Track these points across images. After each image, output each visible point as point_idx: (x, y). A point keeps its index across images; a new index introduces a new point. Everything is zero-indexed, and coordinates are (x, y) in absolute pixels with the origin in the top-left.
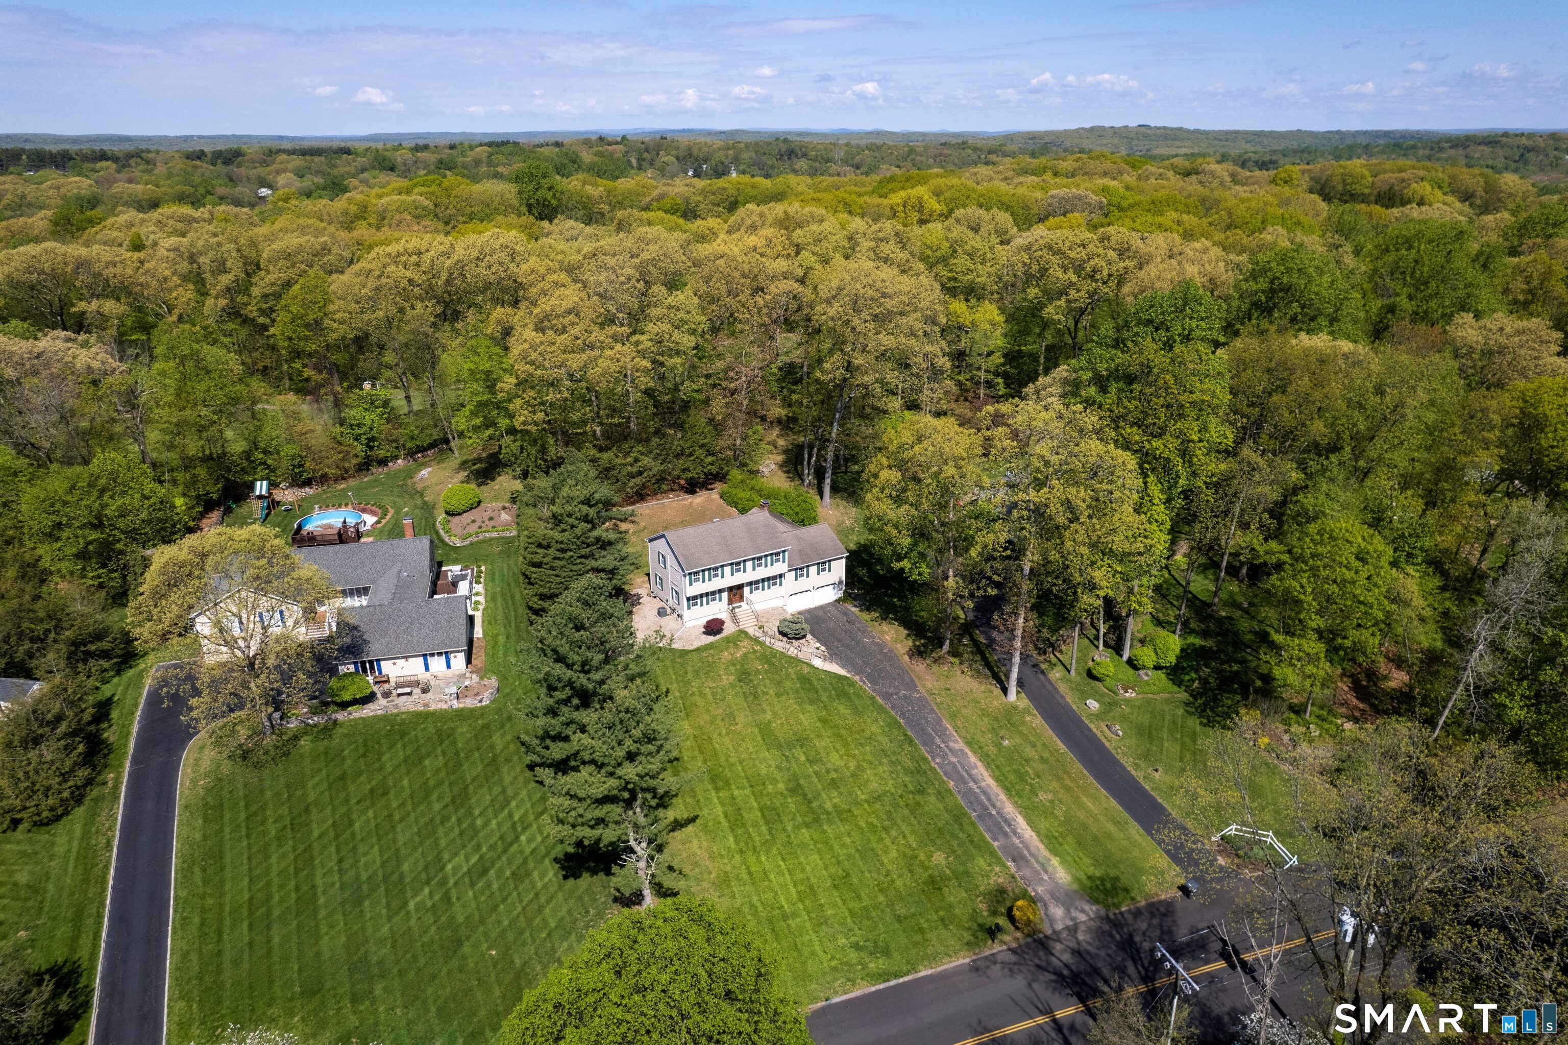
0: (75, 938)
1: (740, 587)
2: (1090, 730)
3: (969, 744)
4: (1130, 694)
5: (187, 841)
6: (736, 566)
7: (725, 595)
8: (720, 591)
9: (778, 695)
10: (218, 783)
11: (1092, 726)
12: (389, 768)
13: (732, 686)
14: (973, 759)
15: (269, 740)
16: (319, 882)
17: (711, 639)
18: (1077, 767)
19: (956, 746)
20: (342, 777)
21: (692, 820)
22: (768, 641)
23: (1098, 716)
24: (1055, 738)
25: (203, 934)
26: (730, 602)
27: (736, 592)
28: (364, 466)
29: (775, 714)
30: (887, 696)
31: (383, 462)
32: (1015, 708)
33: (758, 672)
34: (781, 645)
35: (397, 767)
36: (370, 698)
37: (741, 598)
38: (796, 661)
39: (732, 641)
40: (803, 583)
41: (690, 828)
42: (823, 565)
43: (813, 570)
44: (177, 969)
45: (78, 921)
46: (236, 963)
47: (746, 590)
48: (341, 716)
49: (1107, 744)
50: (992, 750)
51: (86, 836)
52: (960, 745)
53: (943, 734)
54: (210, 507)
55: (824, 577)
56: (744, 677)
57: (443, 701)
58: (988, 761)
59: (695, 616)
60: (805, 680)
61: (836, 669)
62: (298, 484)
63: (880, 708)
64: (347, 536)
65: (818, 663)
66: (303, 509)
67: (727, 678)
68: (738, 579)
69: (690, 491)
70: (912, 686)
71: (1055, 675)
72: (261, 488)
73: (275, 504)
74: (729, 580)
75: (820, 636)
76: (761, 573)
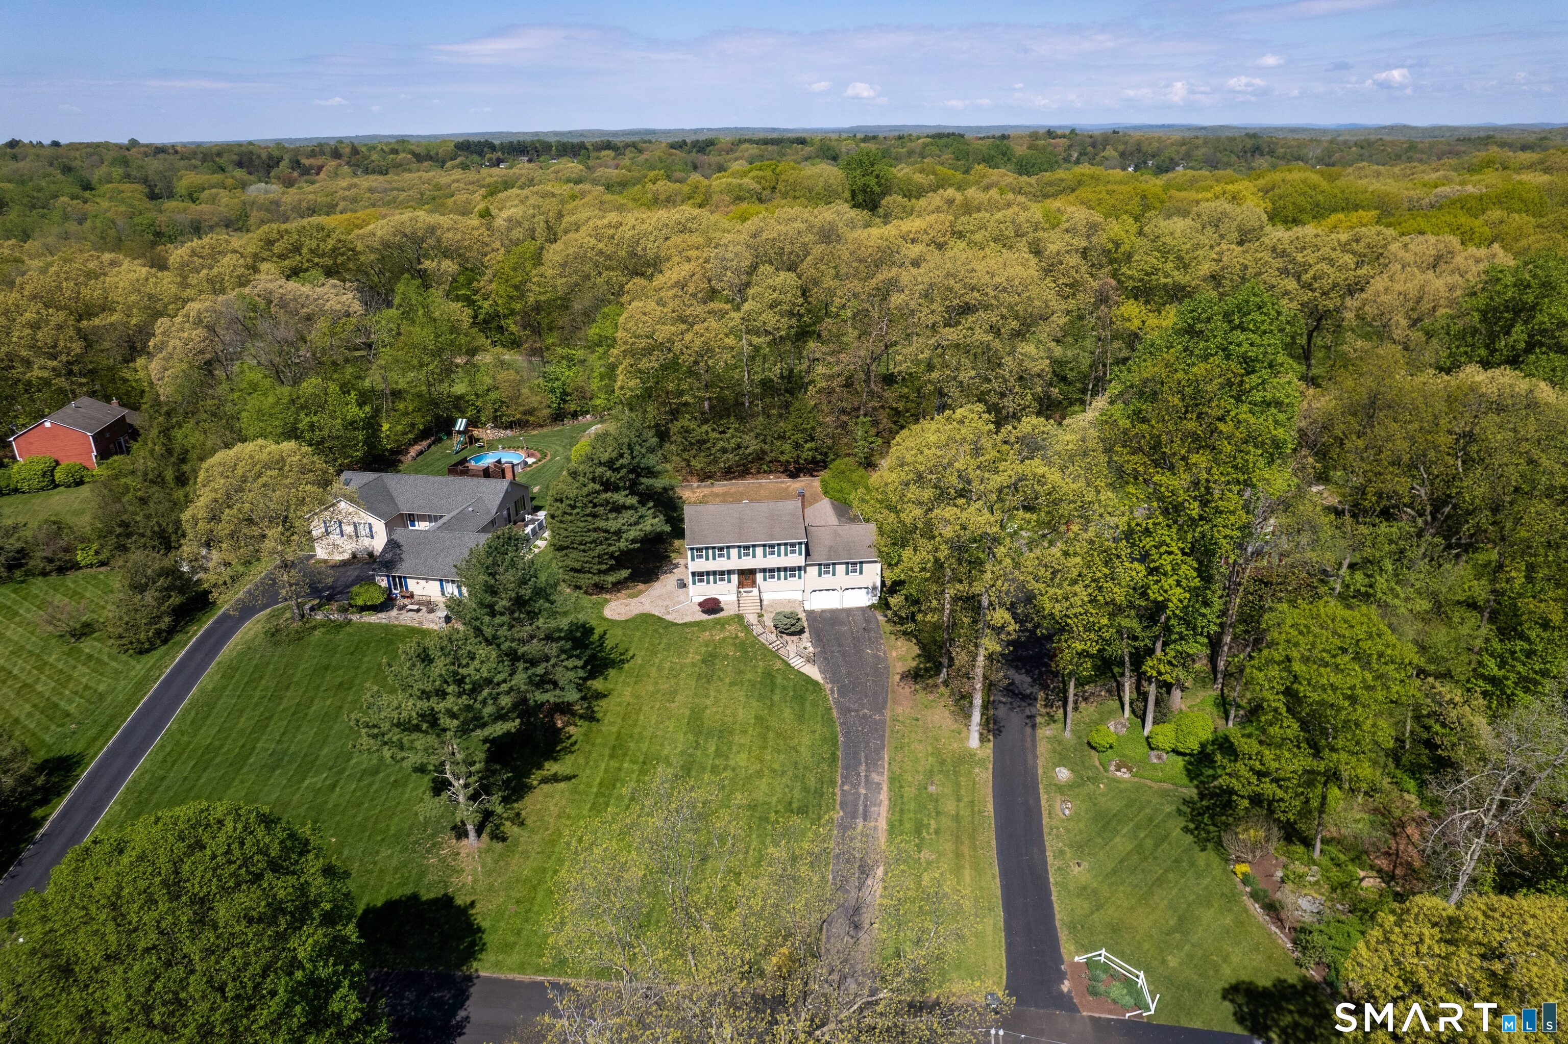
0: (95, 739)
1: (752, 572)
2: (1038, 800)
3: (892, 780)
4: (1123, 774)
5: (202, 690)
6: (746, 549)
7: (735, 578)
8: (730, 572)
9: (732, 684)
10: (249, 649)
11: (1044, 797)
12: (364, 668)
13: (694, 665)
14: (884, 796)
15: (296, 625)
16: (260, 745)
17: (705, 617)
18: (989, 837)
19: (875, 777)
20: (326, 668)
21: (568, 778)
22: (757, 629)
23: (1061, 789)
24: (990, 799)
25: (164, 761)
26: (741, 585)
27: (747, 576)
28: (558, 417)
29: (717, 701)
30: (844, 711)
31: (575, 415)
32: (972, 755)
33: (726, 657)
34: (770, 638)
35: (369, 670)
36: (385, 607)
37: (754, 584)
38: (776, 655)
39: (722, 624)
40: (827, 580)
41: (562, 785)
42: (854, 566)
43: (841, 569)
44: (134, 781)
45: (105, 727)
46: (168, 789)
47: (759, 576)
48: (355, 618)
49: (1045, 820)
50: (909, 792)
51: (150, 669)
52: (882, 778)
53: (873, 763)
54: (424, 435)
55: (855, 579)
56: (710, 659)
57: (434, 622)
58: (897, 802)
59: (699, 592)
60: (769, 675)
61: (813, 672)
62: (498, 422)
63: (828, 721)
64: (495, 472)
65: (797, 663)
66: (491, 446)
67: (692, 657)
68: (747, 563)
69: (794, 475)
70: (880, 707)
71: (1045, 732)
72: (461, 424)
73: (472, 440)
74: (736, 562)
75: (818, 638)
76: (773, 561)
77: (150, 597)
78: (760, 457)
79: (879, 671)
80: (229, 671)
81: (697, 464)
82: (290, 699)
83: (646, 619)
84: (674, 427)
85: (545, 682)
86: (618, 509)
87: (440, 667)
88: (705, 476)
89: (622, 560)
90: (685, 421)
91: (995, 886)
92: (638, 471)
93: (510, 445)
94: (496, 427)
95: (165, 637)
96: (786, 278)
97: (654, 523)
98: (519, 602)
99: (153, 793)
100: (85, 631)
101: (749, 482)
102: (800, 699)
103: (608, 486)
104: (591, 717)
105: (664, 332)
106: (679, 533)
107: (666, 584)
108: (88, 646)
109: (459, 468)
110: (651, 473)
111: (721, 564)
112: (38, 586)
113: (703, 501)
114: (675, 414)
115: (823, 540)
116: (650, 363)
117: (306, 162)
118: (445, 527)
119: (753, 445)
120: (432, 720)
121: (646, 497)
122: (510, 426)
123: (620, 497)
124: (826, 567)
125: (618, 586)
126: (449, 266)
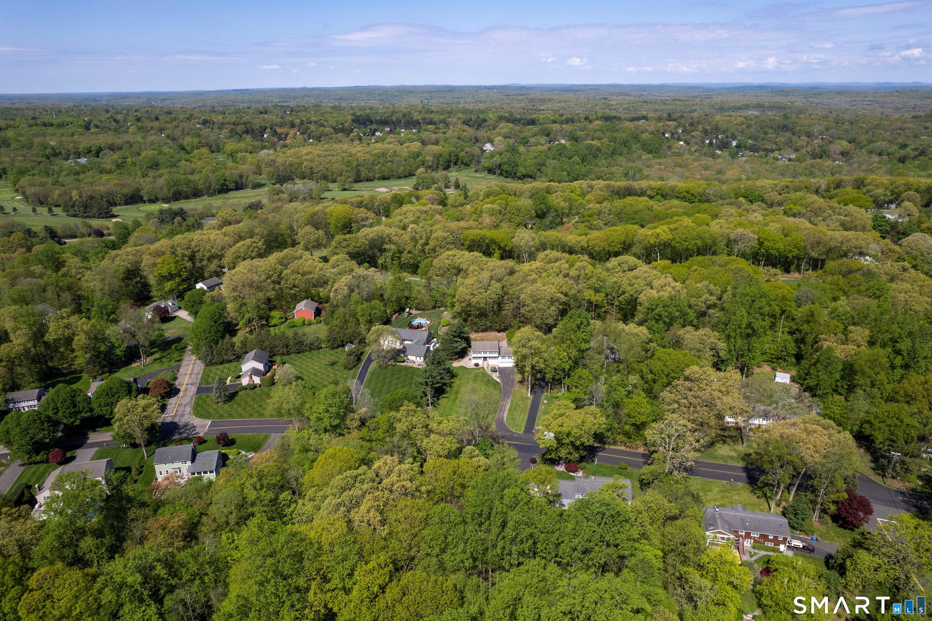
2: (539, 405)
3: (511, 401)
5: (368, 378)
6: (485, 352)
8: (481, 357)
9: (480, 382)
10: (375, 368)
11: (541, 405)
12: (402, 374)
14: (509, 404)
15: (385, 365)
17: (475, 367)
18: (527, 411)
20: (394, 374)
21: (447, 397)
22: (487, 370)
23: (544, 404)
24: (530, 405)
26: (484, 360)
27: (485, 358)
28: (434, 307)
29: (477, 385)
30: (504, 388)
31: (439, 307)
32: (528, 397)
33: (480, 376)
34: (489, 372)
36: (404, 362)
37: (486, 360)
38: (490, 376)
39: (479, 369)
40: (504, 360)
42: (510, 357)
43: (507, 357)
47: (488, 358)
48: (398, 364)
49: (539, 409)
50: (514, 403)
51: (354, 373)
52: (509, 401)
53: (508, 398)
54: (396, 312)
55: (510, 360)
56: (476, 376)
57: (415, 366)
58: (511, 405)
59: (474, 361)
60: (489, 380)
61: (498, 380)
62: (417, 309)
63: (500, 390)
64: (420, 326)
65: (495, 378)
66: (416, 317)
67: (472, 376)
68: (485, 355)
69: (499, 332)
70: (511, 388)
71: (545, 394)
72: (407, 310)
73: (410, 314)
74: (483, 355)
75: (500, 373)
76: (491, 355)
77: (352, 357)
78: (491, 327)
79: (513, 381)
80: (372, 374)
81: (474, 328)
82: (387, 380)
83: (462, 367)
84: (469, 319)
85: (442, 378)
86: (457, 342)
87: (428, 374)
88: (476, 332)
89: (457, 353)
90: (472, 318)
91: (526, 418)
92: (461, 332)
93: (422, 316)
95: (354, 366)
96: (499, 285)
97: (464, 345)
98: (439, 362)
100: (333, 364)
101: (488, 333)
102: (495, 385)
103: (455, 337)
104: (451, 387)
105: (468, 297)
106: (470, 346)
107: (466, 359)
108: (336, 367)
109: (411, 327)
110: (463, 333)
111: (479, 355)
112: (314, 352)
113: (475, 340)
114: (469, 315)
115: (503, 350)
116: (464, 304)
118: (416, 343)
119: (489, 324)
120: (426, 383)
121: (462, 338)
122: (420, 310)
123: (457, 339)
124: (503, 357)
125: (456, 359)
126: (393, 247)
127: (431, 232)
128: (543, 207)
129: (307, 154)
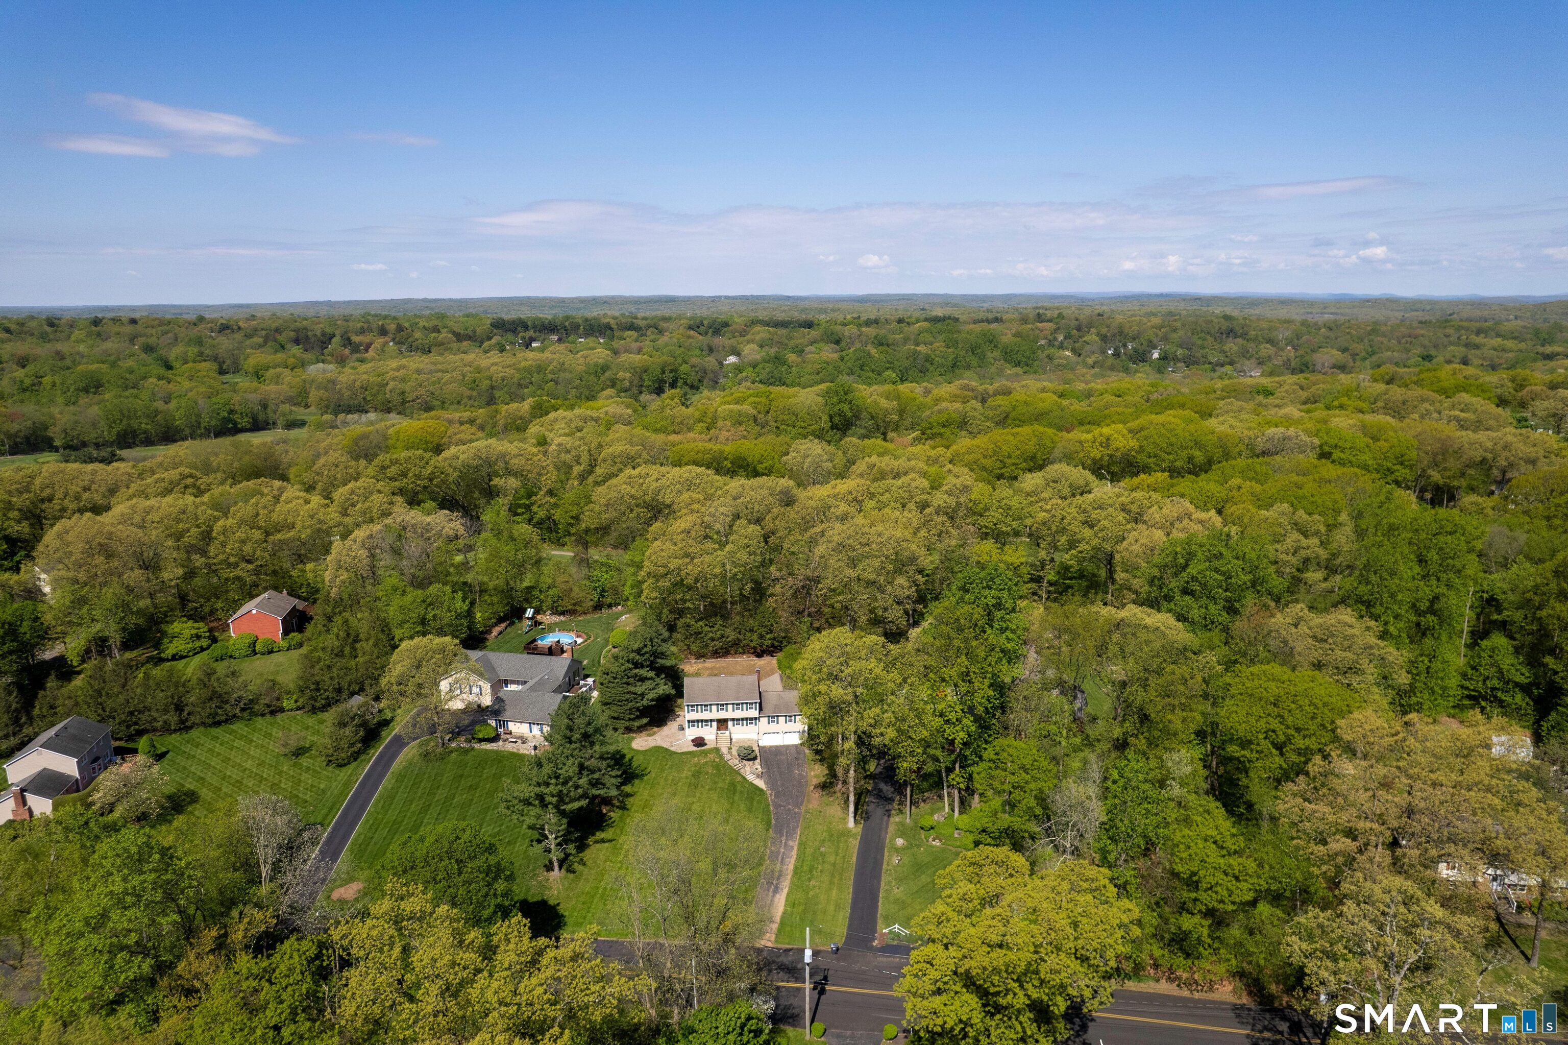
1: (726, 721)
2: (883, 855)
3: (800, 844)
4: (937, 843)
5: (385, 789)
6: (722, 706)
7: (714, 724)
8: (711, 721)
9: (710, 790)
10: (411, 764)
11: (886, 854)
12: (484, 776)
13: (687, 778)
14: (794, 853)
15: (440, 750)
16: (425, 821)
17: (695, 749)
18: (850, 876)
19: (791, 843)
20: (461, 776)
21: (610, 841)
22: (727, 757)
23: (897, 850)
24: (855, 855)
25: (370, 828)
26: (718, 729)
27: (722, 723)
28: (598, 607)
29: (700, 799)
30: (777, 806)
31: (610, 606)
32: (849, 831)
33: (707, 773)
34: (735, 762)
35: (487, 778)
36: (496, 739)
37: (727, 728)
38: (737, 773)
39: (705, 753)
40: (773, 727)
41: (607, 844)
42: (789, 718)
43: (782, 719)
44: (355, 839)
45: (331, 809)
46: (376, 844)
47: (730, 723)
48: (477, 746)
49: (885, 866)
50: (809, 851)
51: (350, 776)
52: (794, 844)
53: (790, 836)
54: (501, 620)
55: (791, 726)
56: (697, 774)
57: (526, 750)
58: (801, 858)
59: (692, 733)
60: (733, 785)
61: (761, 784)
62: (556, 612)
63: (766, 812)
64: (555, 651)
65: (751, 778)
66: (551, 629)
67: (686, 773)
68: (722, 715)
69: (759, 656)
70: (798, 805)
71: (895, 819)
72: (529, 613)
73: (537, 623)
74: (715, 714)
75: (766, 763)
76: (739, 714)
77: (348, 731)
78: (736, 643)
79: (801, 783)
80: (400, 777)
81: (694, 647)
82: (441, 794)
83: (658, 750)
84: (680, 623)
85: (596, 784)
86: (643, 679)
87: (547, 769)
88: (700, 656)
89: (643, 712)
90: (687, 619)
91: (848, 896)
92: (657, 655)
93: (564, 628)
94: (553, 613)
95: (356, 756)
96: (754, 529)
97: (665, 688)
98: (586, 736)
99: (368, 845)
100: (299, 752)
101: (729, 660)
102: (751, 800)
103: (637, 665)
104: (623, 807)
105: (674, 564)
106: (680, 694)
107: (671, 728)
108: (305, 761)
109: (531, 648)
110: (663, 655)
111: (706, 715)
112: (260, 722)
113: (697, 674)
114: (681, 613)
115: (771, 701)
116: (665, 583)
117: (356, 339)
118: (531, 689)
119: (732, 635)
120: (541, 798)
121: (660, 670)
122: (563, 613)
123: (644, 672)
124: (772, 718)
125: (641, 729)
126: (513, 483)
127: (600, 446)
128: (846, 407)
129: (398, 369)
